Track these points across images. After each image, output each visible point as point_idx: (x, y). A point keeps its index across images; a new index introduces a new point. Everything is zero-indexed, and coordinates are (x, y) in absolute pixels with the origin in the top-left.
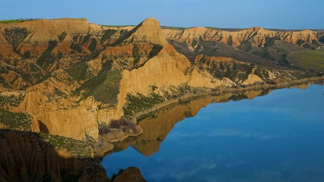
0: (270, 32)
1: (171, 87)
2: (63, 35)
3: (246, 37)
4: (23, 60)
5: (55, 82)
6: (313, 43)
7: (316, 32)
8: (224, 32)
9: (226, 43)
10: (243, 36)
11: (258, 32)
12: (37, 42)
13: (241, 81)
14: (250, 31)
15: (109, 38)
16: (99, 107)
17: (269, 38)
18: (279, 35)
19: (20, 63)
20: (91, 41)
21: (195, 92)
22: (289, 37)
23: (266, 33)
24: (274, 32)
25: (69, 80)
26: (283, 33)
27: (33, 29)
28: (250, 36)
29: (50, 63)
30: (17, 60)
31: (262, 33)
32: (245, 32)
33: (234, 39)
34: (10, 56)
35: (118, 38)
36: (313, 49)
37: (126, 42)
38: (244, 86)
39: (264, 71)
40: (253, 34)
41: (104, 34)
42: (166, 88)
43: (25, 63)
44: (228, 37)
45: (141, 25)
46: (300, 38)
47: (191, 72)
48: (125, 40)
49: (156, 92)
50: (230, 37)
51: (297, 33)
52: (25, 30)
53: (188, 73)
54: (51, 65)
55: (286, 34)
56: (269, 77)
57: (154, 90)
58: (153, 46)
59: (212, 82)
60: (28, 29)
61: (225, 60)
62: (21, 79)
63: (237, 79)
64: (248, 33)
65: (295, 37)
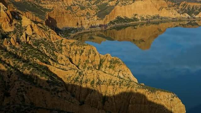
1: (148, 16)
5: (90, 10)
13: (194, 16)
16: (98, 19)
21: (161, 19)
42: (144, 16)
47: (162, 9)
49: (136, 17)
53: (160, 10)
57: (135, 16)
59: (175, 15)
61: (196, 5)
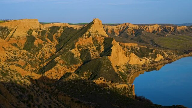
0: (135, 26)
2: (30, 31)
3: (121, 29)
4: (19, 51)
5: (61, 67)
6: (161, 32)
7: (160, 26)
8: (108, 27)
9: (111, 33)
10: (119, 29)
11: (129, 26)
12: (18, 37)
13: (153, 59)
14: (123, 25)
15: (56, 32)
17: (136, 30)
18: (141, 28)
19: (18, 52)
20: (47, 35)
21: (134, 69)
22: (147, 29)
23: (133, 26)
24: (137, 26)
25: (66, 64)
26: (143, 27)
27: (13, 27)
28: (124, 29)
29: (36, 52)
30: (16, 51)
31: (131, 26)
32: (120, 26)
33: (115, 30)
34: (10, 48)
35: (62, 32)
36: (163, 36)
37: (86, 35)
38: (157, 62)
39: (161, 52)
40: (125, 27)
41: (50, 29)
43: (22, 53)
44: (111, 29)
45: (92, 23)
46: (153, 30)
47: (129, 55)
48: (84, 34)
49: (119, 70)
50: (113, 30)
51: (151, 26)
52: (7, 28)
53: (127, 56)
54: (37, 53)
55: (145, 27)
56: (165, 55)
57: (118, 68)
58: (104, 38)
59: (140, 61)
60: (9, 27)
61: (134, 45)
62: (30, 66)
63: (150, 58)
64: (122, 27)
65: (151, 29)
